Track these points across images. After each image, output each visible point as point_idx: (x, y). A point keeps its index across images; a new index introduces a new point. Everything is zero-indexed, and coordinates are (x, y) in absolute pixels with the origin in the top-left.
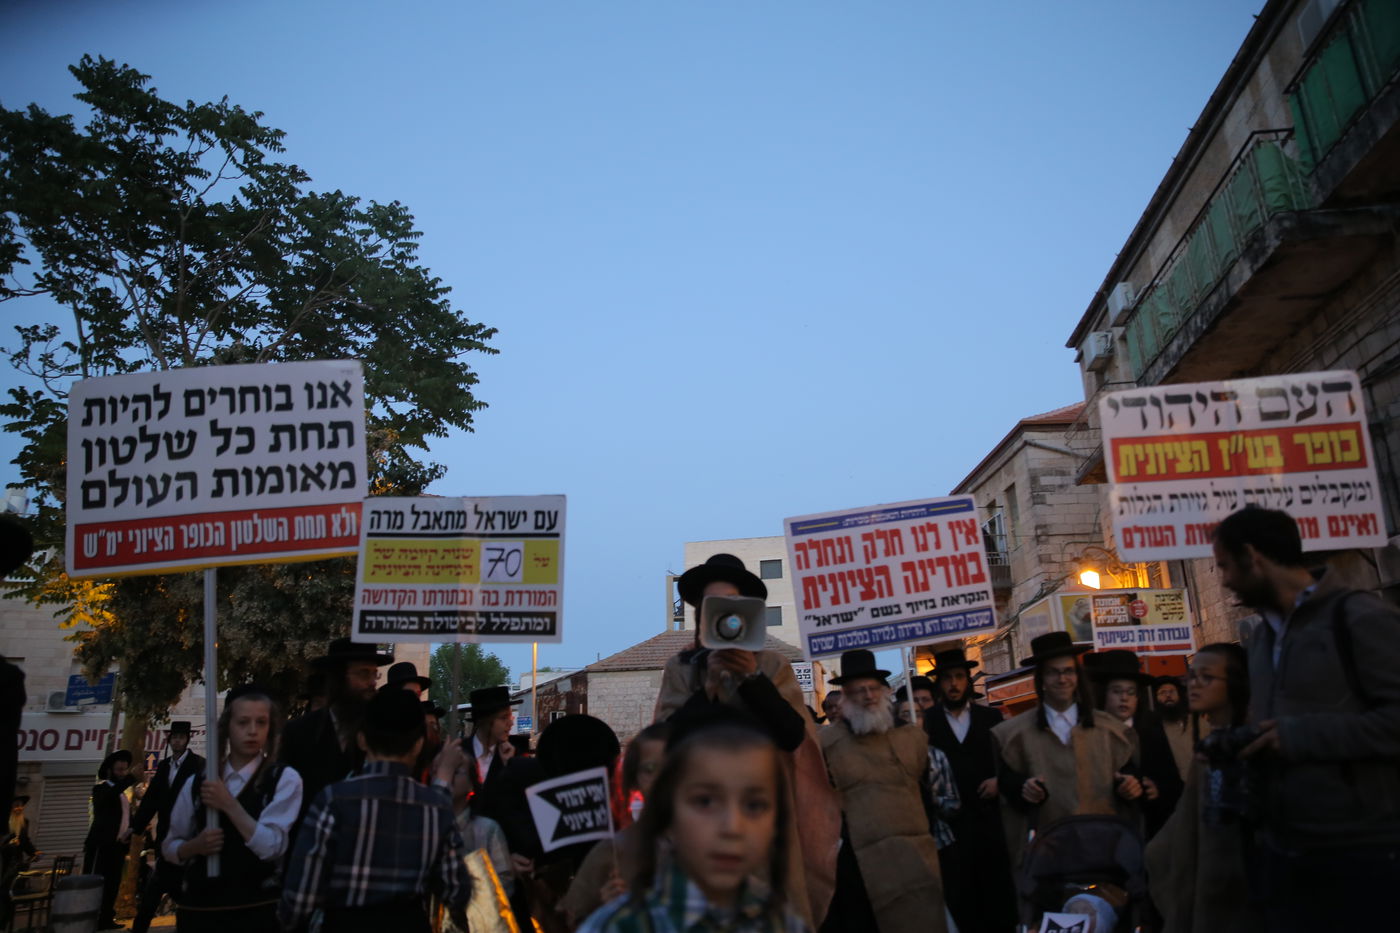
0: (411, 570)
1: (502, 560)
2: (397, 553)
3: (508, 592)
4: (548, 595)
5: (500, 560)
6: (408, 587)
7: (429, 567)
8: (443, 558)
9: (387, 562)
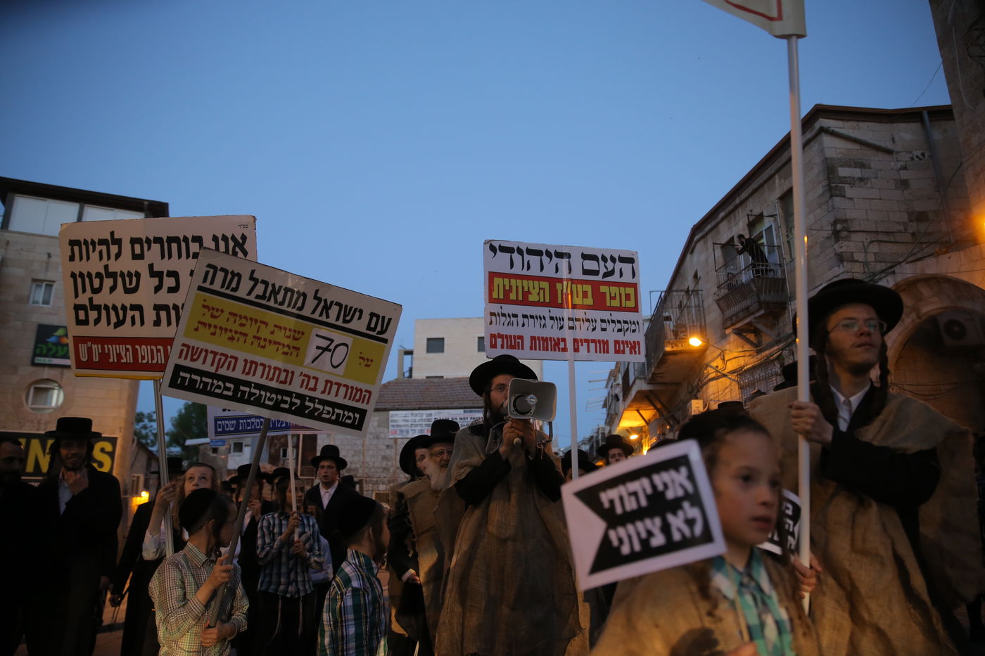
0: (236, 336)
1: (330, 350)
2: (226, 315)
3: (327, 382)
4: (364, 393)
5: (326, 349)
6: (230, 352)
7: (255, 337)
8: (272, 333)
9: (213, 322)
